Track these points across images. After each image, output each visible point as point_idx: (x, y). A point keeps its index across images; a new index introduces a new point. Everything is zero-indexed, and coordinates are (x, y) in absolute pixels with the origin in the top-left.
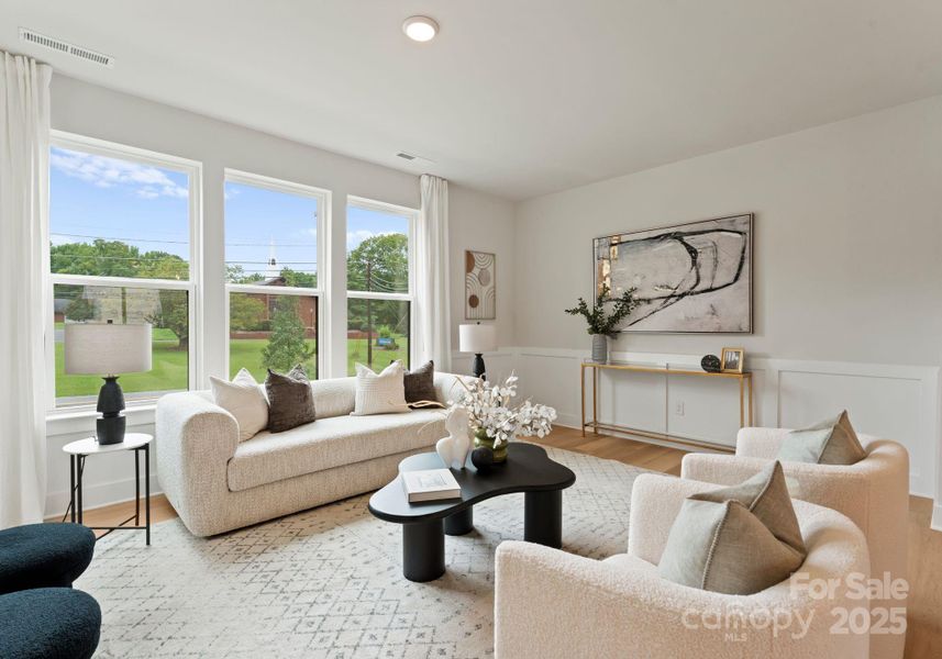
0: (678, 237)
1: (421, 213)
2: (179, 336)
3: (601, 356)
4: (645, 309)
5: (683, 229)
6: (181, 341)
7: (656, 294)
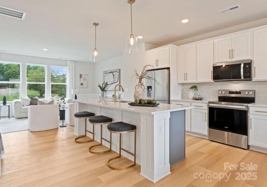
0: (112, 72)
1: (68, 67)
2: (40, 93)
3: (103, 95)
4: (109, 86)
5: (113, 71)
6: (40, 94)
7: (110, 83)
